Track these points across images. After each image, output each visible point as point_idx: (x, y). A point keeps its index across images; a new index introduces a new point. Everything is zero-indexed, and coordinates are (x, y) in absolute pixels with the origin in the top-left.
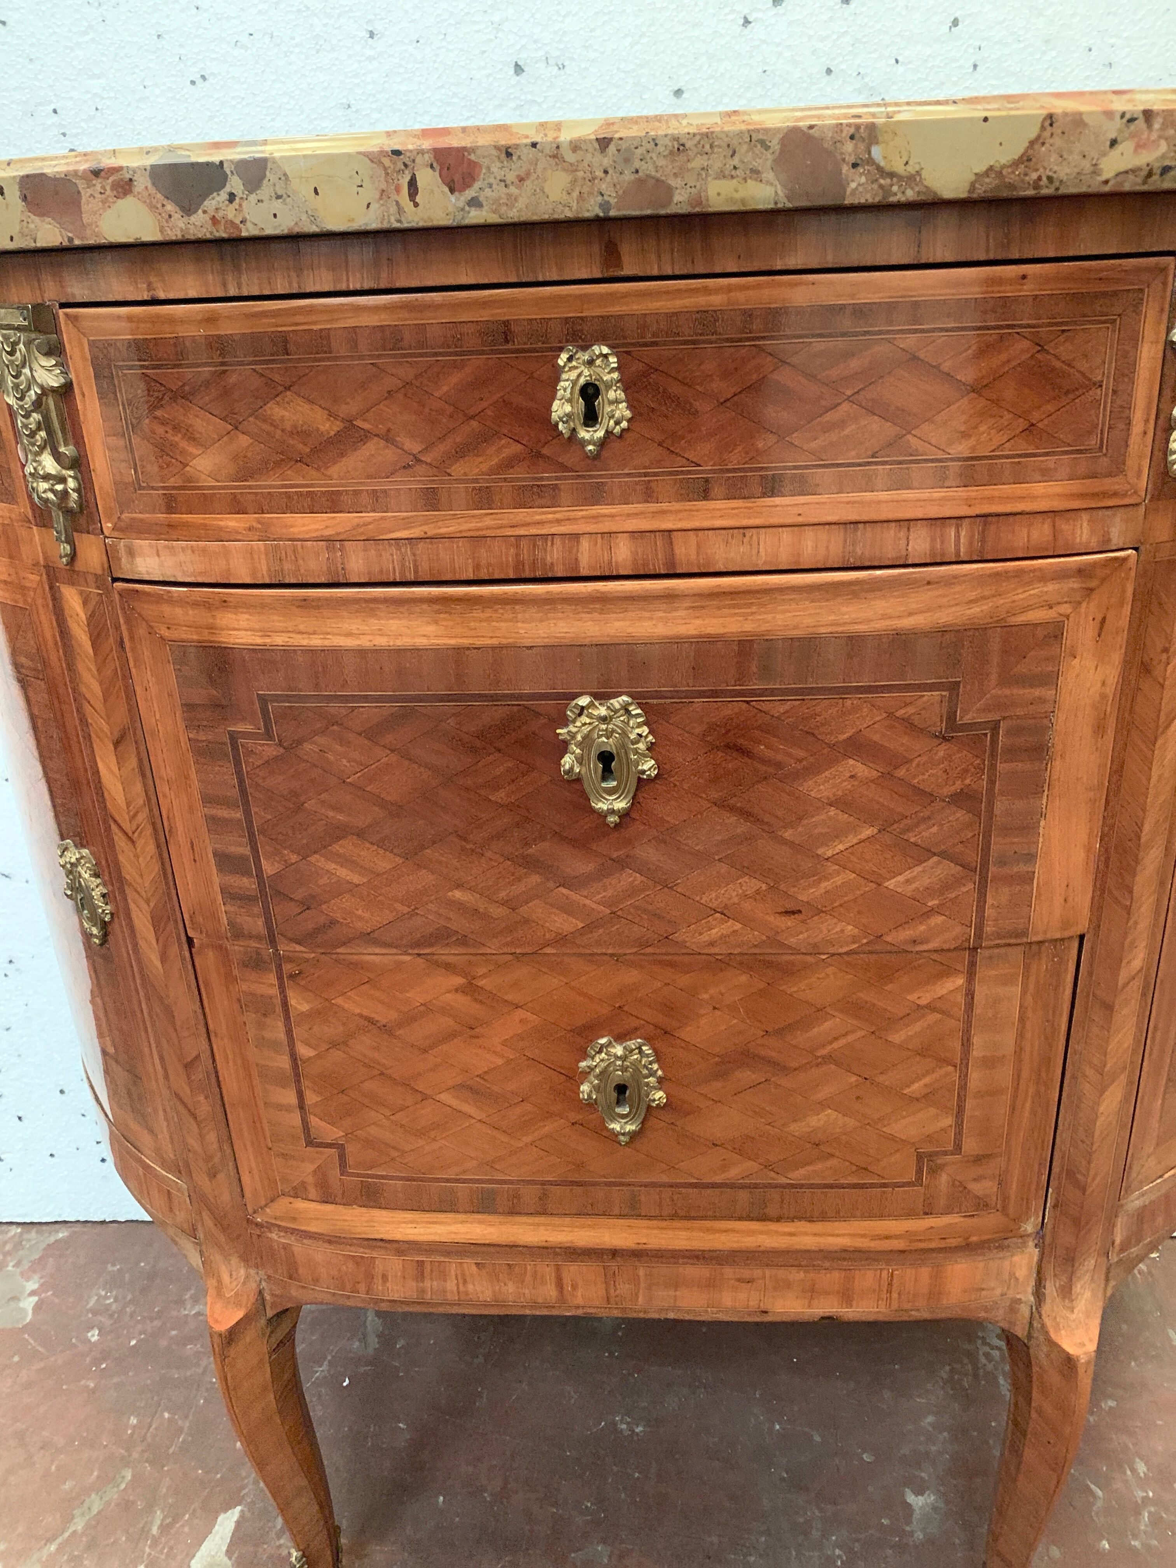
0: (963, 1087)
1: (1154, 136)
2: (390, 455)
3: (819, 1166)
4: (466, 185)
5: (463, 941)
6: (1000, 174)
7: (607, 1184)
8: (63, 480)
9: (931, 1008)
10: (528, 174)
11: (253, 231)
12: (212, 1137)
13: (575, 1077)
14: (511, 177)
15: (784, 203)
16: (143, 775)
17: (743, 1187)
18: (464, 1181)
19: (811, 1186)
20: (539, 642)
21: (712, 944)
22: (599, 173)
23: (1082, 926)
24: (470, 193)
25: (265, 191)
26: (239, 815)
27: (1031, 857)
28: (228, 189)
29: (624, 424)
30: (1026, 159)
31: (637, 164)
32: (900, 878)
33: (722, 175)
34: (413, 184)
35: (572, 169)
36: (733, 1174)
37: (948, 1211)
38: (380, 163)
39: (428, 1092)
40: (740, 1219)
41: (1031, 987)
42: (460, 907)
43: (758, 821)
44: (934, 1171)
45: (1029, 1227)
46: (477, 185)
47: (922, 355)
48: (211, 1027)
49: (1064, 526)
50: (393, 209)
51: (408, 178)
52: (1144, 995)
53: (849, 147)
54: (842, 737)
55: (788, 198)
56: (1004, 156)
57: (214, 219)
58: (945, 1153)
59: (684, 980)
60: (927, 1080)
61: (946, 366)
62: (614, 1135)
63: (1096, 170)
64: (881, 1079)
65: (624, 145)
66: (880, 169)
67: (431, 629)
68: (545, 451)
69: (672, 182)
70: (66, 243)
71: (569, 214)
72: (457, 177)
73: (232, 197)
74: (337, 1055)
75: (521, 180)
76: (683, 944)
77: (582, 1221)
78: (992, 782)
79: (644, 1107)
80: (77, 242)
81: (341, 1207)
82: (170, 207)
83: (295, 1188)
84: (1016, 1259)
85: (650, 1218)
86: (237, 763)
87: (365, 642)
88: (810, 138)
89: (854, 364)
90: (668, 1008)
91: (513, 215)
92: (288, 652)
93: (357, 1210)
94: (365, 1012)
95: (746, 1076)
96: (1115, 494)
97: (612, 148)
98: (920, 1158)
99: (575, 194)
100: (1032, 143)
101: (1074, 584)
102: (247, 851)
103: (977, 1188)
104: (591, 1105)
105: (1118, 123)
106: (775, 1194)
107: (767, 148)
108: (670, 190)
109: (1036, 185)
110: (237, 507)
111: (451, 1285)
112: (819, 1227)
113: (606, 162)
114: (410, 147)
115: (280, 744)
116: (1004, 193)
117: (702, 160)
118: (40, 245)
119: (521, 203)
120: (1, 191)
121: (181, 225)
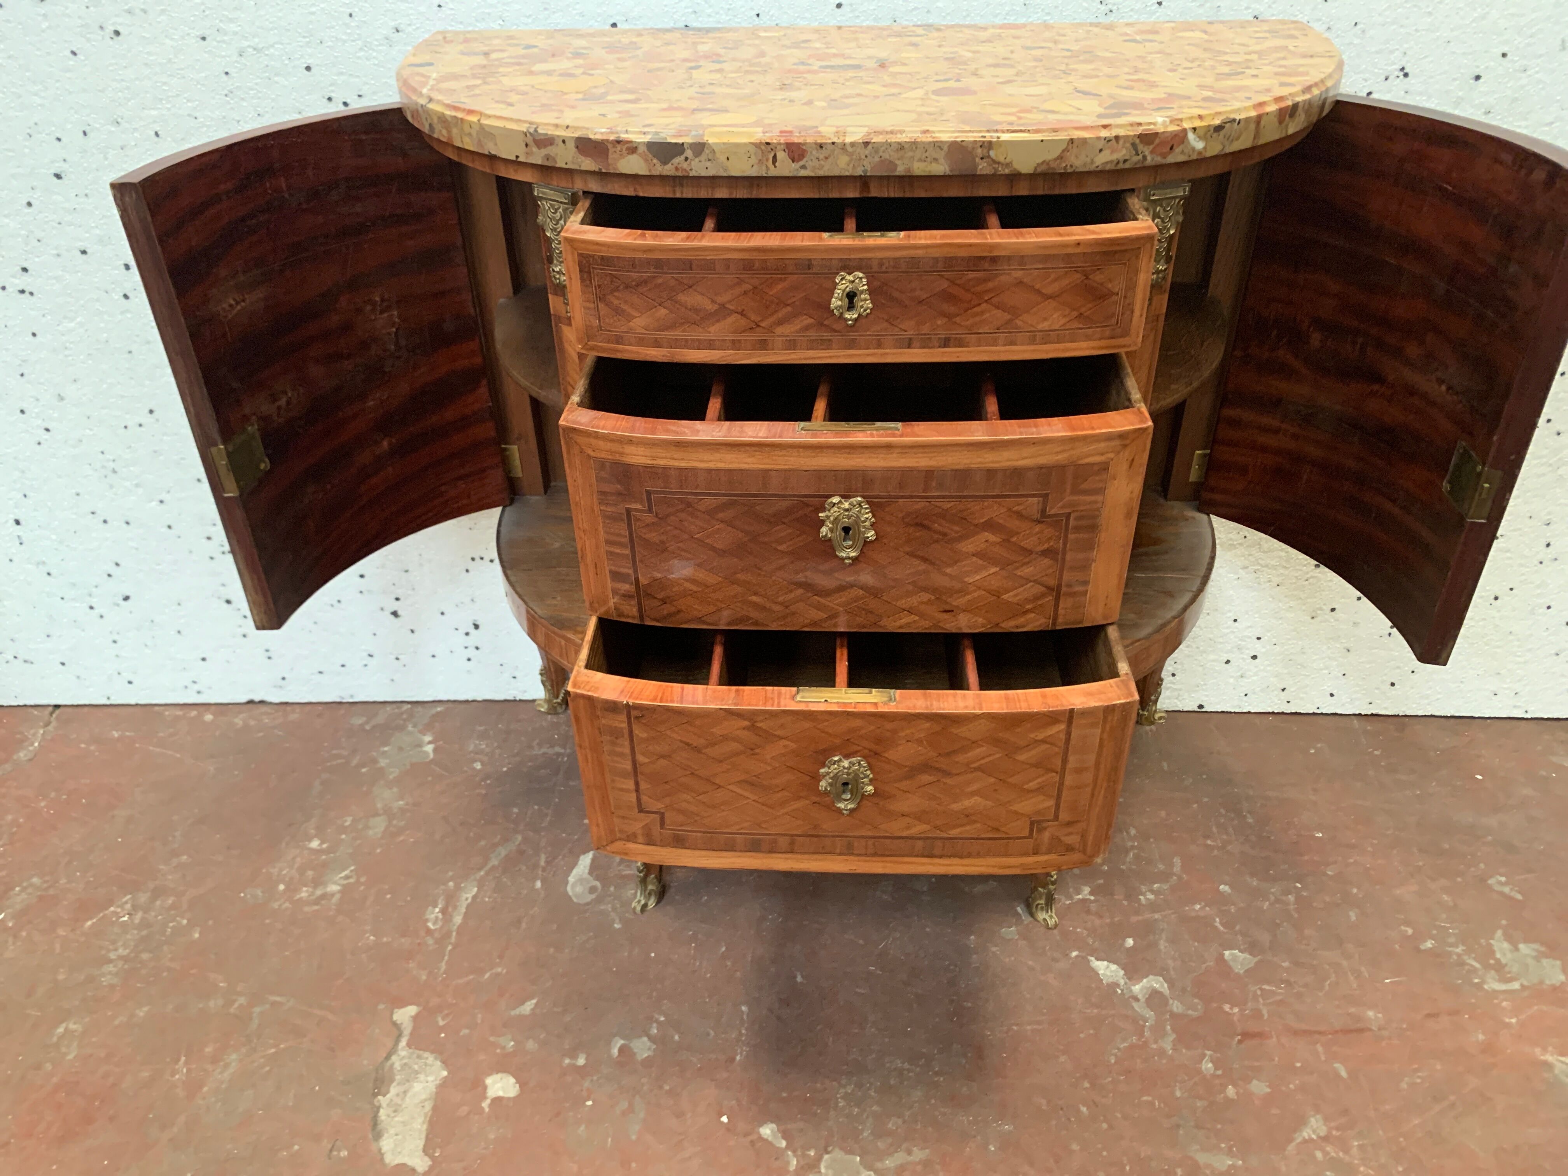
1: (1120, 146)
4: (800, 159)
6: (1048, 164)
10: (829, 156)
11: (695, 174)
14: (821, 157)
15: (948, 172)
22: (863, 157)
24: (801, 163)
25: (703, 157)
28: (685, 154)
29: (869, 311)
30: (1060, 158)
31: (881, 154)
33: (920, 160)
34: (775, 157)
35: (850, 155)
38: (760, 148)
46: (805, 160)
50: (764, 168)
51: (772, 155)
53: (979, 151)
55: (951, 171)
56: (1050, 157)
57: (677, 169)
63: (1092, 162)
65: (875, 145)
66: (993, 160)
68: (826, 323)
69: (897, 162)
70: (597, 170)
71: (847, 174)
72: (796, 157)
73: (686, 159)
75: (826, 158)
80: (604, 171)
82: (655, 161)
88: (962, 146)
91: (821, 173)
97: (870, 146)
99: (851, 165)
100: (1063, 151)
105: (1103, 142)
107: (942, 149)
108: (896, 166)
109: (1065, 168)
113: (867, 152)
114: (775, 141)
116: (1050, 171)
117: (910, 154)
118: (582, 168)
119: (826, 168)
120: (564, 141)
121: (659, 169)
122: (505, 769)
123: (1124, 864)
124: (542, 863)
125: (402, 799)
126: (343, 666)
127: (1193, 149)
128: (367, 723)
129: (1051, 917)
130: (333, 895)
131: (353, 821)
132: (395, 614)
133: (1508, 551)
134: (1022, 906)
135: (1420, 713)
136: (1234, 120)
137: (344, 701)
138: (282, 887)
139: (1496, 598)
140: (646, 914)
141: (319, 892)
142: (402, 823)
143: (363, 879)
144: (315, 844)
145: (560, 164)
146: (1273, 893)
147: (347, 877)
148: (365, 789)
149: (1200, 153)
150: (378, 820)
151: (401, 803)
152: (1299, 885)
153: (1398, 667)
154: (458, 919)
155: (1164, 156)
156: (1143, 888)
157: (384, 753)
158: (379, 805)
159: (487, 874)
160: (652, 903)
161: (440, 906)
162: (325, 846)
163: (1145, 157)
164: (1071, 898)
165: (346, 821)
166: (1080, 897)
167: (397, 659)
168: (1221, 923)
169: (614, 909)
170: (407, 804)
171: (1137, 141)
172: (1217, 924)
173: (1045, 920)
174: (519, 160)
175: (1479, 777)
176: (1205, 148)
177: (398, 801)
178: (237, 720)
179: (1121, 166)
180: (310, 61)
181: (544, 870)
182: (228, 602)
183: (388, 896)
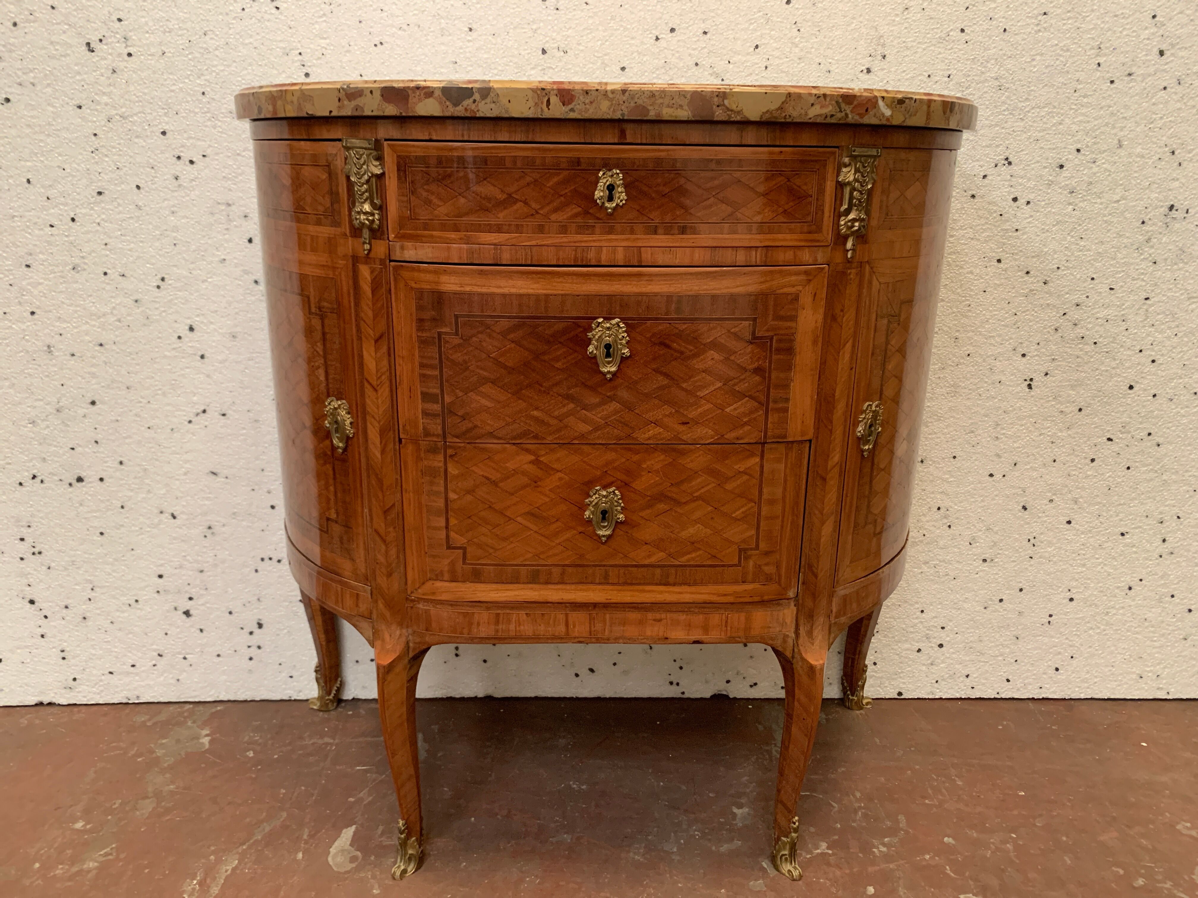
0: (759, 514)
1: (827, 103)
2: (526, 209)
3: (694, 555)
4: (569, 103)
5: (536, 437)
6: (771, 113)
7: (594, 566)
8: (373, 215)
9: (744, 473)
10: (594, 101)
11: (482, 115)
12: (393, 552)
13: (583, 508)
14: (587, 101)
15: (691, 118)
16: (389, 355)
17: (659, 566)
18: (525, 565)
19: (690, 566)
20: (582, 293)
21: (649, 439)
22: (621, 102)
23: (810, 435)
24: (570, 106)
25: (488, 100)
26: (437, 373)
27: (787, 400)
28: (473, 98)
29: (624, 202)
30: (781, 108)
31: (636, 100)
32: (732, 407)
33: (668, 106)
34: (548, 101)
35: (611, 100)
36: (653, 560)
37: (753, 582)
38: (536, 92)
39: (512, 517)
40: (657, 584)
41: (789, 465)
42: (537, 419)
43: (673, 379)
44: (747, 558)
45: (791, 594)
46: (574, 104)
47: (743, 180)
48: (404, 486)
49: (799, 253)
50: (539, 110)
51: (546, 99)
52: (840, 476)
53: (716, 99)
54: (708, 341)
55: (692, 116)
56: (773, 107)
57: (466, 109)
58: (751, 549)
59: (636, 458)
60: (743, 510)
61: (751, 185)
62: (599, 537)
63: (806, 114)
64: (722, 509)
65: (631, 93)
66: (728, 109)
67: (535, 286)
68: (591, 211)
69: (650, 108)
70: (398, 114)
71: (609, 117)
72: (566, 100)
73: (474, 101)
74: (469, 498)
75: (591, 103)
76: (636, 439)
77: (580, 586)
78: (770, 363)
79: (614, 523)
80: (404, 114)
81: (460, 584)
82: (448, 103)
83: (437, 575)
84: (786, 611)
85: (613, 584)
86: (440, 347)
87: (506, 291)
88: (701, 95)
89: (716, 182)
90: (628, 472)
91: (587, 116)
92: (470, 294)
93: (468, 585)
94: (486, 474)
95: (661, 506)
96: (818, 241)
97: (627, 94)
98: (740, 551)
99: (612, 110)
100: (783, 103)
101: (803, 277)
102: (438, 391)
103: (766, 569)
104: (589, 521)
105: (814, 98)
106: (673, 570)
107: (686, 98)
108: (648, 110)
109: (785, 117)
110: (456, 229)
111: (512, 627)
112: (693, 589)
113: (625, 98)
114: (549, 87)
115: (462, 338)
116: (773, 120)
117: (661, 101)
118: (386, 114)
119: (591, 111)
120: (371, 92)
121: (452, 110)
122: (276, 756)
123: (854, 821)
124: (305, 837)
125: (173, 782)
126: (133, 666)
127: (883, 114)
128: (149, 720)
129: (795, 868)
130: (89, 871)
131: (121, 804)
132: (187, 613)
133: (1134, 546)
134: (767, 861)
135: (1082, 696)
136: (912, 98)
137: (130, 702)
138: (37, 865)
139: (1130, 588)
140: (404, 880)
141: (75, 869)
142: (170, 805)
143: (122, 856)
144: (79, 825)
145: (367, 113)
146: (993, 843)
147: (107, 854)
148: (138, 776)
149: (888, 120)
150: (147, 801)
151: (172, 787)
152: (1014, 836)
153: (1059, 653)
154: (215, 890)
155: (861, 116)
156: (875, 842)
157: (162, 744)
158: (150, 789)
159: (250, 847)
160: (411, 868)
161: (198, 878)
162: (88, 827)
163: (847, 115)
164: (811, 852)
165: (114, 804)
166: (819, 851)
167: (185, 658)
168: (951, 870)
169: (374, 877)
170: (178, 788)
171: (841, 100)
172: (949, 872)
173: (789, 871)
174: (333, 114)
175: (1144, 744)
176: (892, 116)
177: (168, 785)
178: (22, 722)
179: (829, 120)
180: (166, 127)
181: (306, 842)
182: (32, 602)
183: (147, 871)
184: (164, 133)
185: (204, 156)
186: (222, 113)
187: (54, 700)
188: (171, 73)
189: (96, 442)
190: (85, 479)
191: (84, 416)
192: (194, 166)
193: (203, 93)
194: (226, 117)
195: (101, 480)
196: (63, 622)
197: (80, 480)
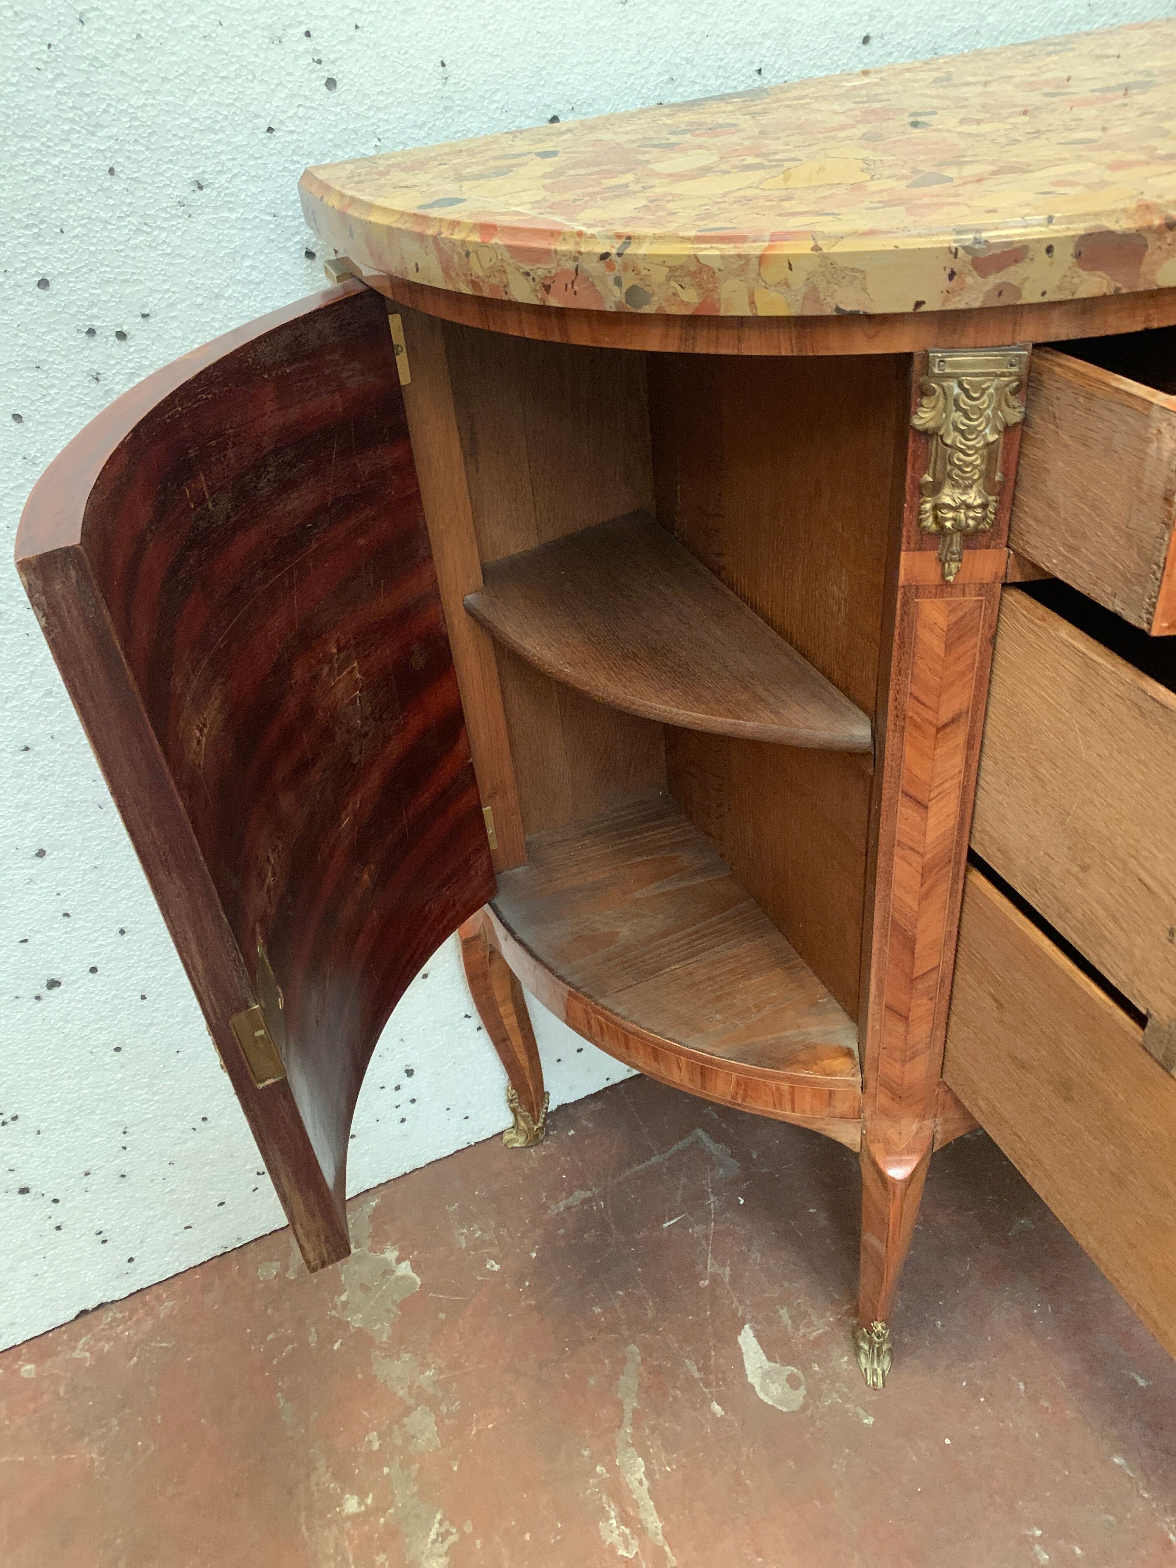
16: (970, 747)
70: (1110, 292)
118: (1077, 296)
120: (1049, 249)
122: (534, 1255)
124: (697, 1375)
125: (428, 1366)
126: (221, 1204)
128: (286, 1268)
131: (380, 1437)
142: (457, 1406)
143: (468, 1528)
147: (443, 1536)
148: (360, 1376)
150: (416, 1417)
151: (430, 1373)
154: (655, 1523)
157: (345, 1304)
158: (402, 1392)
161: (613, 1514)
162: (369, 1501)
165: (370, 1442)
169: (843, 1396)
170: (440, 1371)
174: (925, 308)
177: (423, 1372)
178: (77, 1354)
180: (45, 270)
181: (707, 1385)
182: (24, 1191)
183: (527, 1537)
184: (43, 284)
185: (145, 316)
186: (164, 210)
187: (104, 1300)
188: (25, 137)
189: (66, 915)
190: (63, 981)
191: (31, 881)
192: (129, 342)
193: (112, 171)
194: (173, 217)
195: (94, 970)
196: (88, 1196)
197: (53, 984)
